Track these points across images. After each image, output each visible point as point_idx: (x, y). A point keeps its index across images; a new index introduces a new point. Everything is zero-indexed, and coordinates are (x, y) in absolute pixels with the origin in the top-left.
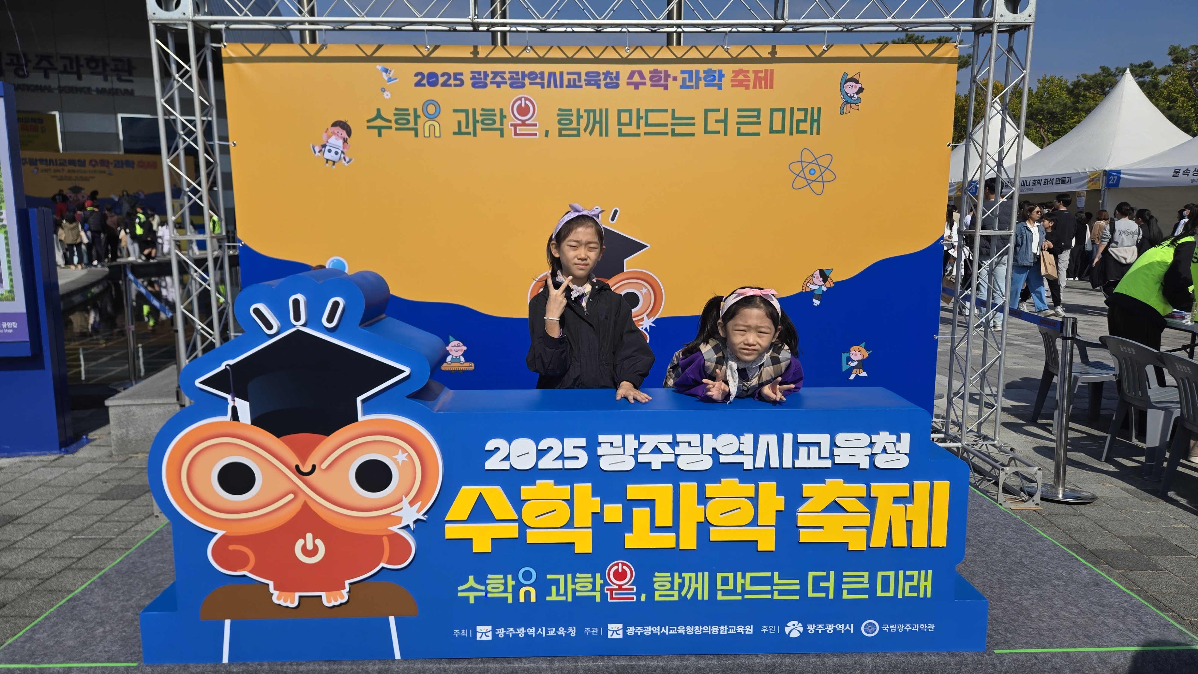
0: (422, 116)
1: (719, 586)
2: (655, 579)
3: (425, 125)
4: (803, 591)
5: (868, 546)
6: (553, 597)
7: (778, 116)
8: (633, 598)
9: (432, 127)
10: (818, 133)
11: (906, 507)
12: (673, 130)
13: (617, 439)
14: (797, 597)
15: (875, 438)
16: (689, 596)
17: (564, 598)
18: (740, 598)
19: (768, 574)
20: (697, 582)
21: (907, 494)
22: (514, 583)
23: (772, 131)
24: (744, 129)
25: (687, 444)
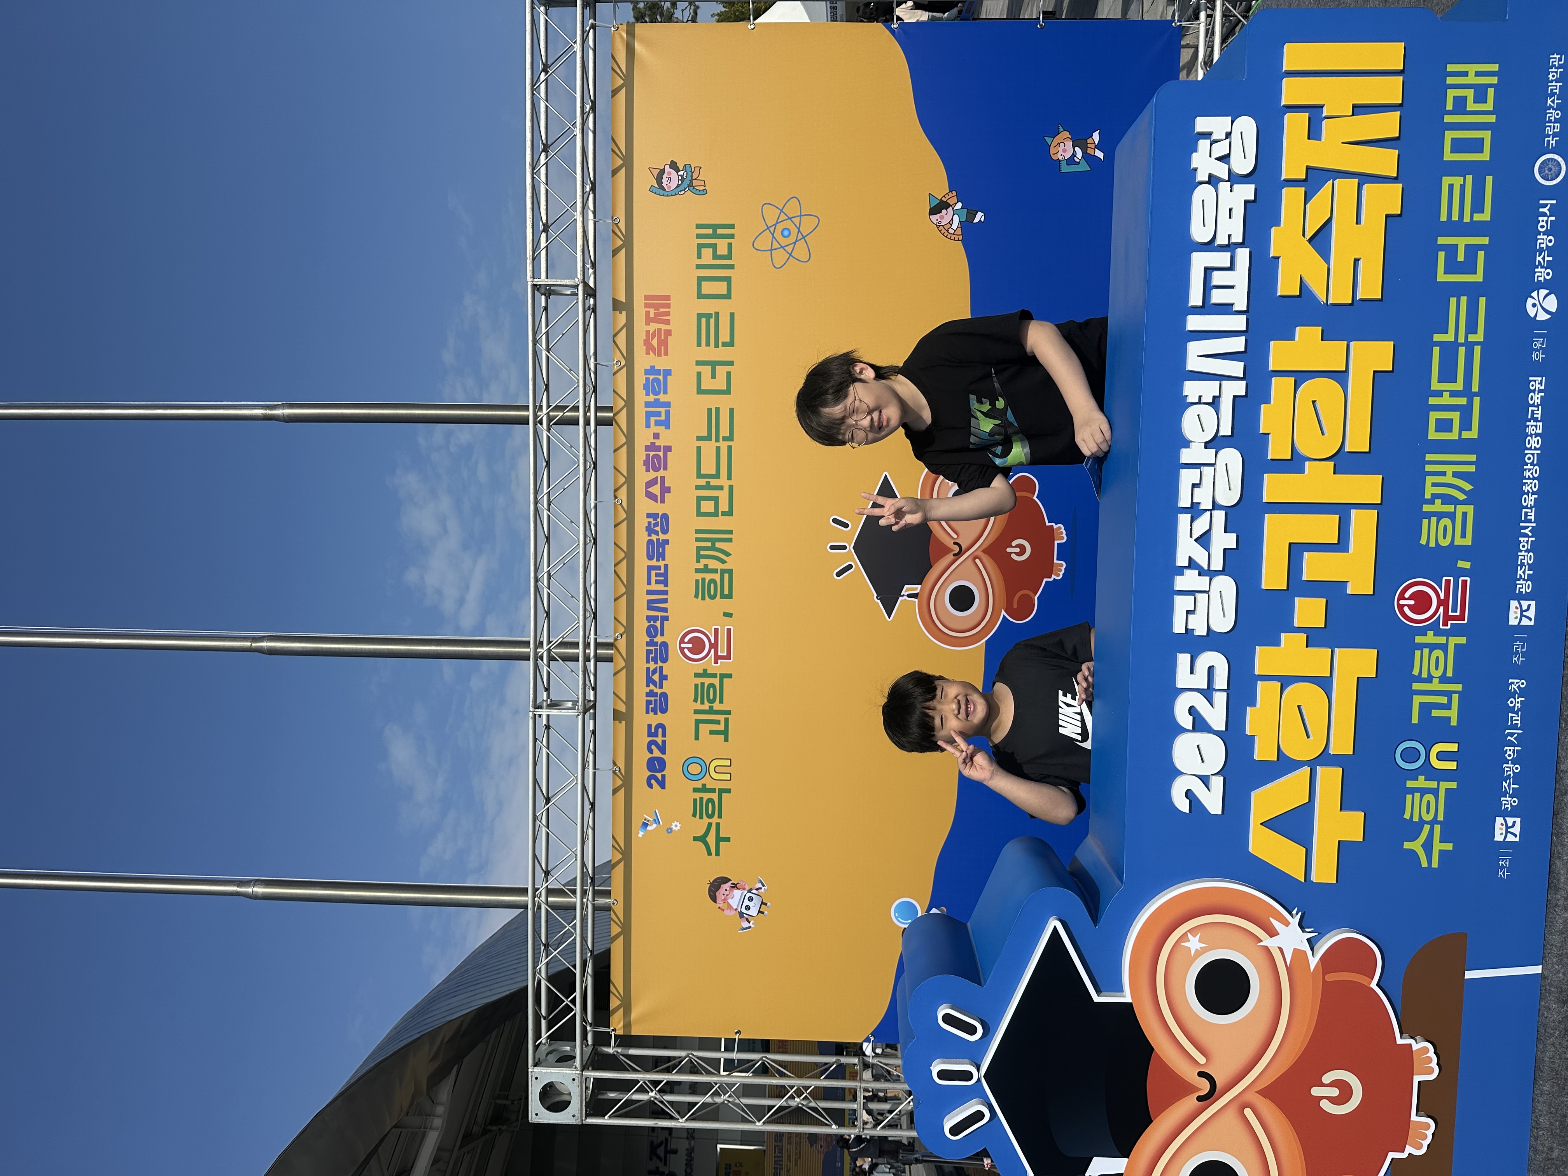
0: (703, 781)
1: (1454, 435)
2: (1432, 544)
3: (716, 779)
4: (1472, 291)
5: (1395, 180)
6: (1453, 714)
7: (707, 287)
8: (1464, 582)
9: (717, 769)
10: (732, 226)
11: (1327, 118)
12: (725, 439)
13: (1181, 604)
14: (1482, 301)
15: (1202, 176)
16: (1468, 487)
17: (1455, 697)
18: (1477, 400)
19: (1436, 350)
20: (1444, 474)
21: (1304, 118)
22: (1422, 778)
23: (728, 296)
24: (724, 337)
25: (1196, 490)
